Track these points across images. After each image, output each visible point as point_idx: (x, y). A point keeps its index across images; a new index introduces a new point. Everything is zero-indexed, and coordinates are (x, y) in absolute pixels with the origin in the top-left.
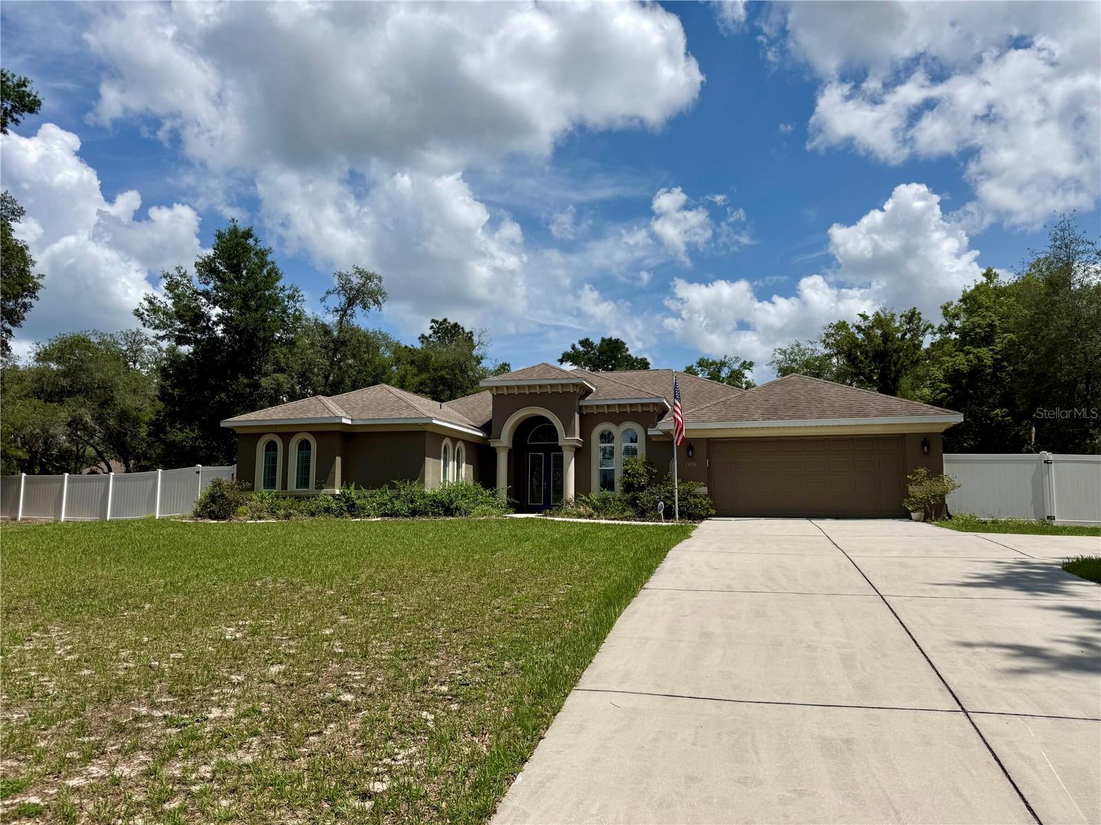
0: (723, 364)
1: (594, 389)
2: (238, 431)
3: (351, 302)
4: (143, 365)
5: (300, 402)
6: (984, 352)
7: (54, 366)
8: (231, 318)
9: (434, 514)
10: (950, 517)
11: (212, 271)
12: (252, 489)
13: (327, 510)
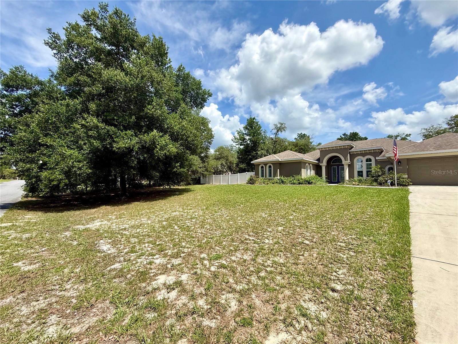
0: (398, 136)
1: (354, 146)
2: (255, 164)
3: (278, 131)
4: (233, 151)
5: (266, 157)
7: (217, 153)
8: (251, 139)
9: (305, 184)
11: (247, 128)
12: (258, 177)
13: (277, 182)
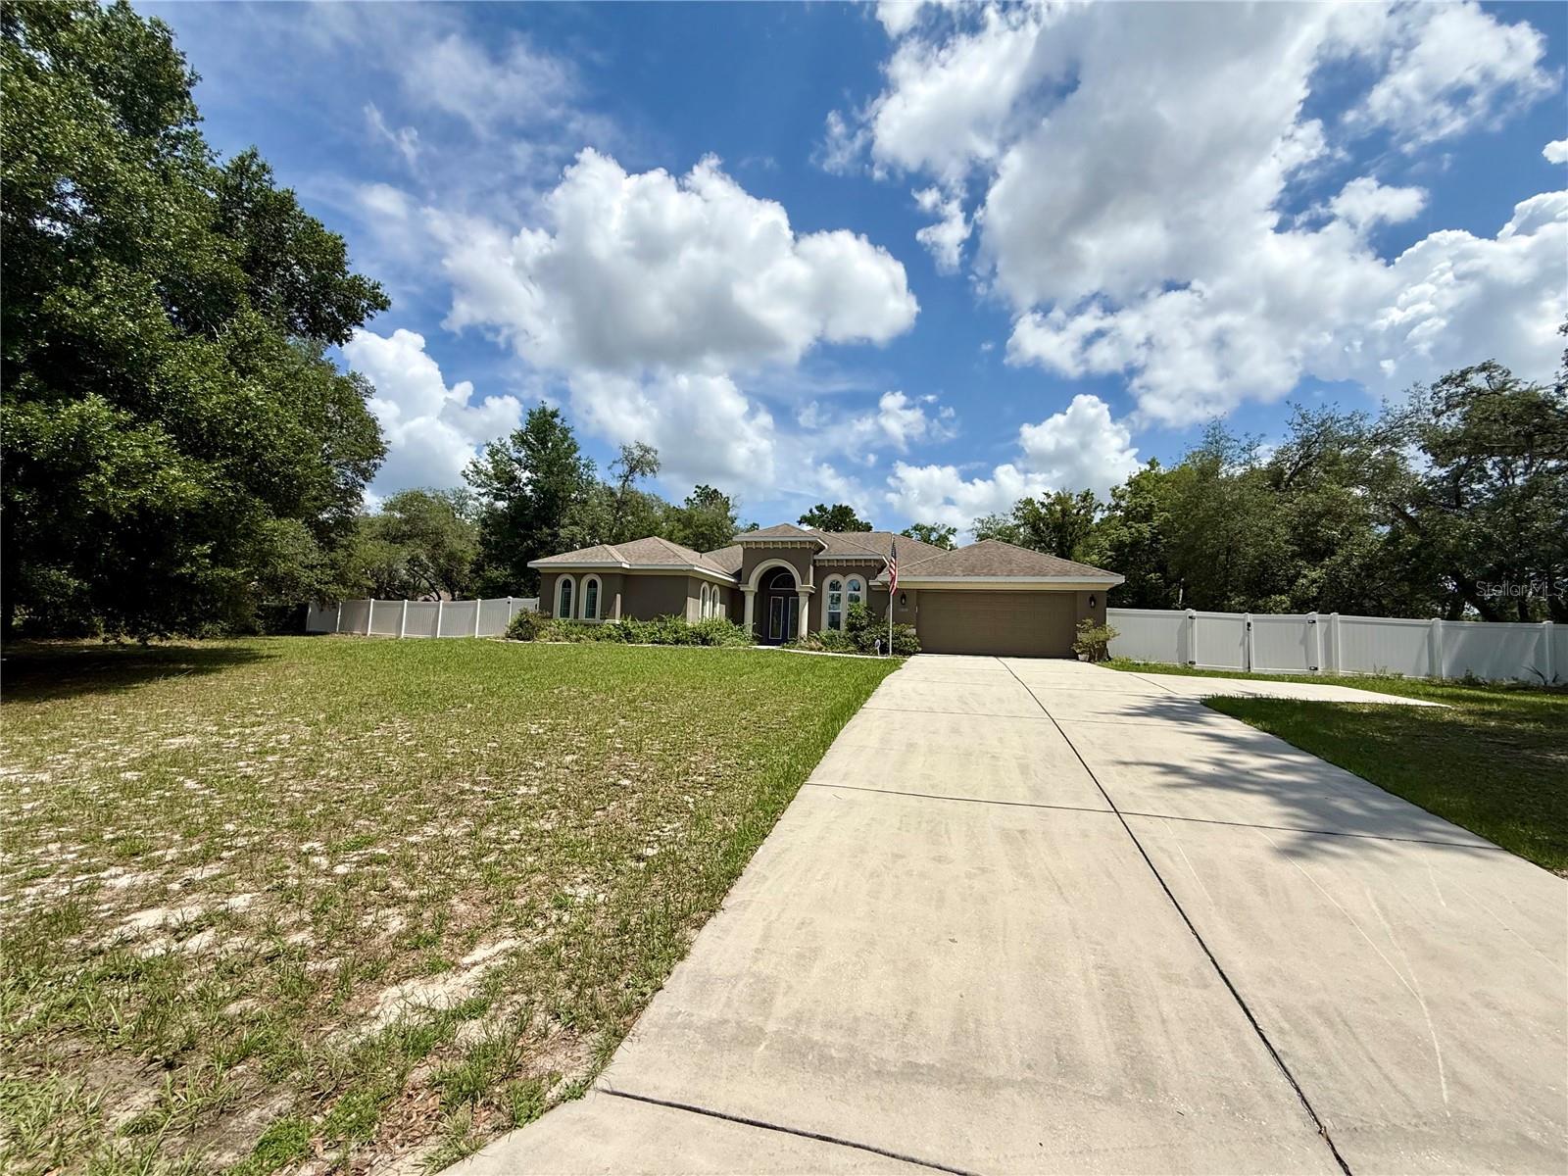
0: (932, 530)
1: (826, 546)
2: (541, 571)
3: (632, 470)
4: (467, 516)
5: (589, 550)
6: (1144, 527)
7: (398, 515)
8: (538, 481)
9: (693, 643)
10: (1110, 659)
11: (524, 442)
12: (551, 617)
13: (609, 636)
